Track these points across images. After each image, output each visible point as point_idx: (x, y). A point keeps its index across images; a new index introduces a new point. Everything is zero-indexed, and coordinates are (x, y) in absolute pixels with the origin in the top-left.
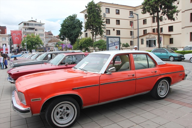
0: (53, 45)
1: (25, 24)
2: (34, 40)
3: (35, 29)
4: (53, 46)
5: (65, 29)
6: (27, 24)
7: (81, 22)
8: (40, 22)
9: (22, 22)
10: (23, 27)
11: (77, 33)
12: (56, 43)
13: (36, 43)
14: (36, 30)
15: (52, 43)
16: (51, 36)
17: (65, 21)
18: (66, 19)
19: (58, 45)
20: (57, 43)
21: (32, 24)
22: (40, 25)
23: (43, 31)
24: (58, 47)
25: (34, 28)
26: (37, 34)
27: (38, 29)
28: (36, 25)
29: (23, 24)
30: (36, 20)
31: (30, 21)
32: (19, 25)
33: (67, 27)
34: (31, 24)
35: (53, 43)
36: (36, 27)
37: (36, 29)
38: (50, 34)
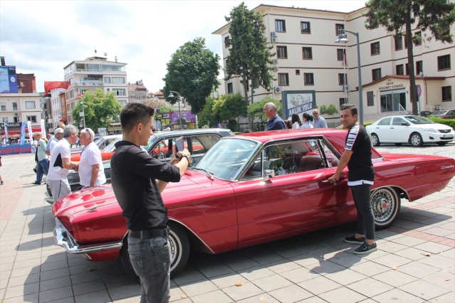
1: (81, 66)
2: (101, 105)
3: (104, 76)
5: (176, 75)
6: (86, 67)
7: (217, 55)
8: (116, 60)
9: (73, 62)
10: (76, 75)
11: (206, 84)
13: (107, 111)
14: (106, 81)
16: (143, 92)
17: (175, 57)
18: (178, 51)
19: (160, 116)
20: (158, 111)
21: (97, 67)
22: (116, 67)
23: (124, 82)
24: (160, 120)
26: (108, 90)
27: (111, 76)
28: (105, 67)
29: (74, 66)
30: (106, 55)
31: (91, 59)
32: (65, 68)
33: (182, 70)
34: (94, 65)
36: (106, 73)
37: (106, 78)
38: (140, 87)
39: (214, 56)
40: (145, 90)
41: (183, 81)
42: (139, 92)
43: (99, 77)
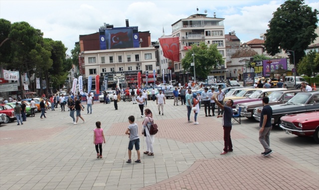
0: (244, 63)
1: (185, 23)
2: (206, 56)
3: (205, 31)
4: (242, 66)
5: (279, 31)
6: (189, 23)
7: (315, 10)
8: (215, 16)
9: (180, 20)
10: (182, 31)
11: (306, 39)
12: (249, 58)
13: (210, 60)
14: (207, 35)
15: (240, 59)
16: (237, 42)
17: (277, 14)
18: (278, 9)
19: (254, 64)
20: (252, 59)
21: (199, 23)
22: (215, 22)
23: (222, 35)
24: (253, 67)
25: (202, 31)
26: (209, 42)
27: (211, 30)
28: (206, 22)
29: (181, 23)
30: (206, 12)
31: (194, 16)
32: (172, 25)
33: (283, 26)
34: (197, 21)
35: (244, 58)
36: (207, 28)
37: (207, 32)
38: (233, 38)
39: (313, 10)
40: (238, 40)
41: (285, 35)
42: (233, 42)
43: (201, 31)
